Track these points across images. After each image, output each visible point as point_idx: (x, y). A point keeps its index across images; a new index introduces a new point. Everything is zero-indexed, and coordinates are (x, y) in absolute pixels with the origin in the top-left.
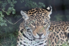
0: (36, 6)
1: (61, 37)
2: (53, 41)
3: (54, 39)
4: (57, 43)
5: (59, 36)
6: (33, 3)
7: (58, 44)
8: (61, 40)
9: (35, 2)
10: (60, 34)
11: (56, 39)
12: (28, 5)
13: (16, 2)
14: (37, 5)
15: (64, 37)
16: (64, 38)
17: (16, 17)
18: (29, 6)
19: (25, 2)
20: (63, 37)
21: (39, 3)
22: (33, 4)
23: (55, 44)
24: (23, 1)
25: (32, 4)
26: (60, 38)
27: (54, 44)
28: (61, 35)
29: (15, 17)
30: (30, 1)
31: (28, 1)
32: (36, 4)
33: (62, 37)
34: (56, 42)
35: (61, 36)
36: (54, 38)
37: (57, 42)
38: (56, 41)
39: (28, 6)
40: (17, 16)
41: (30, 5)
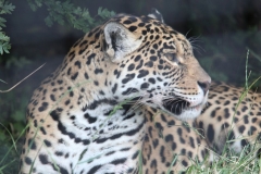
0: (86, 21)
1: (183, 141)
2: (156, 155)
3: (159, 148)
4: (168, 165)
5: (176, 139)
6: (78, 11)
7: (172, 168)
8: (183, 151)
9: (82, 8)
10: (180, 131)
11: (163, 148)
12: (55, 19)
13: (11, 7)
14: (91, 21)
15: (195, 142)
16: (193, 146)
17: (12, 65)
18: (62, 22)
19: (45, 7)
20: (191, 139)
21: (99, 13)
22: (78, 17)
23: (161, 167)
24: (40, 5)
25: (74, 15)
26: (180, 146)
27: (158, 168)
28: (184, 131)
29: (8, 63)
30: (66, 4)
31: (58, 3)
32: (86, 14)
33: (187, 140)
34: (163, 160)
35: (184, 137)
36: (156, 143)
37: (168, 160)
38: (166, 155)
39: (56, 23)
40: (14, 59)
41: (65, 18)
